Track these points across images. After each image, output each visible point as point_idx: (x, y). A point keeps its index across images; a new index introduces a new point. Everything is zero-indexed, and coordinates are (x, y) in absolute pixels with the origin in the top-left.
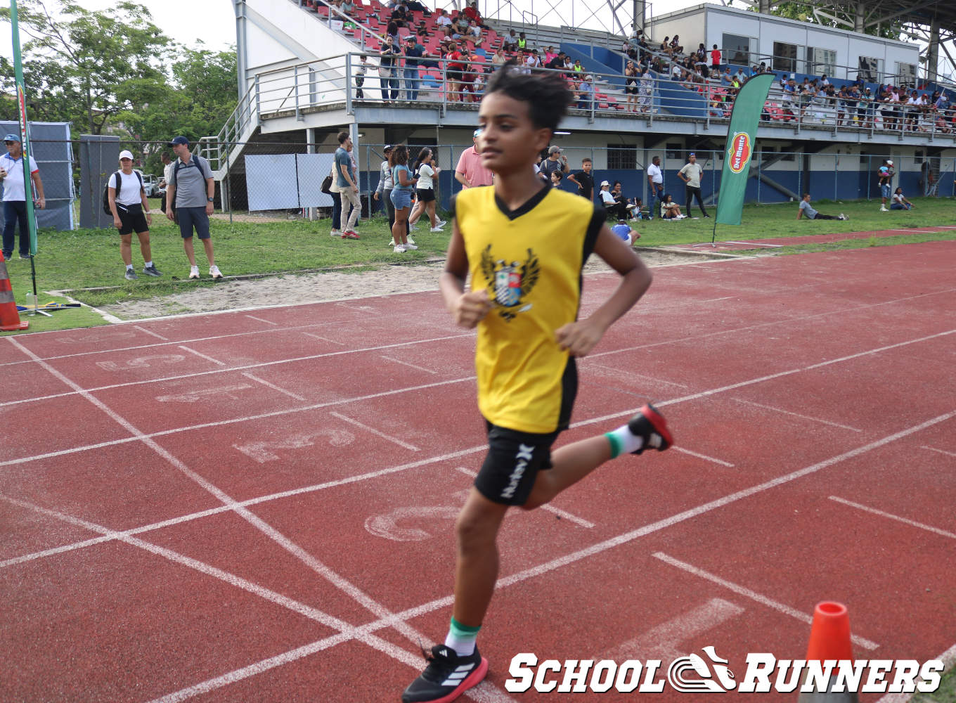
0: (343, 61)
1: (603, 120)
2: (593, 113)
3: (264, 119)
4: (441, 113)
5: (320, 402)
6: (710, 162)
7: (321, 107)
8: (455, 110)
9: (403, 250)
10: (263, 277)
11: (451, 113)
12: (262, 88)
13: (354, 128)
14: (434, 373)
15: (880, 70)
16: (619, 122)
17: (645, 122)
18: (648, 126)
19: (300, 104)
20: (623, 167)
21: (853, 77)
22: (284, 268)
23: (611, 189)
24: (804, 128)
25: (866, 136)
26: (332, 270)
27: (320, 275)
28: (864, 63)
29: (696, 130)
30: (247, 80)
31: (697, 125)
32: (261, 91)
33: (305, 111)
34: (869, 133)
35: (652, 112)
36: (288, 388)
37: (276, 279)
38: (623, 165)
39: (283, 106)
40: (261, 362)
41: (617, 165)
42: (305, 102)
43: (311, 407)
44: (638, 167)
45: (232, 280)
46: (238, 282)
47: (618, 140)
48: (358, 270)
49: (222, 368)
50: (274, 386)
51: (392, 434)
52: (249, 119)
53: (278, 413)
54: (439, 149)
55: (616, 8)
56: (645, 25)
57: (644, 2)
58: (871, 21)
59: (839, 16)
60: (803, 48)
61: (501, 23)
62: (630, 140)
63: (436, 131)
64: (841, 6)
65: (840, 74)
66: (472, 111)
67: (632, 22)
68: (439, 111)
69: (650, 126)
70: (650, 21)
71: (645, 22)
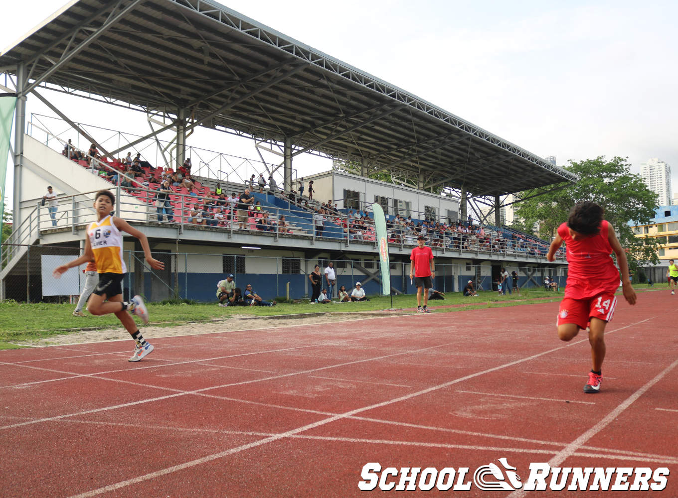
1: (283, 239)
2: (278, 235)
3: (43, 234)
4: (180, 231)
6: (345, 269)
8: (189, 230)
11: (186, 231)
15: (437, 213)
16: (294, 241)
17: (310, 241)
18: (311, 244)
20: (292, 273)
21: (423, 218)
24: (405, 246)
25: (440, 252)
28: (428, 210)
29: (341, 247)
30: (21, 209)
31: (341, 244)
32: (41, 213)
34: (442, 250)
38: (292, 271)
41: (288, 271)
42: (70, 222)
44: (302, 273)
47: (289, 254)
54: (178, 256)
55: (273, 172)
56: (292, 184)
57: (291, 169)
58: (427, 185)
59: (408, 182)
60: (391, 200)
61: (201, 179)
62: (296, 254)
63: (176, 243)
64: (409, 176)
65: (414, 216)
66: (200, 230)
67: (284, 182)
68: (178, 230)
69: (313, 244)
70: (295, 180)
71: (293, 181)
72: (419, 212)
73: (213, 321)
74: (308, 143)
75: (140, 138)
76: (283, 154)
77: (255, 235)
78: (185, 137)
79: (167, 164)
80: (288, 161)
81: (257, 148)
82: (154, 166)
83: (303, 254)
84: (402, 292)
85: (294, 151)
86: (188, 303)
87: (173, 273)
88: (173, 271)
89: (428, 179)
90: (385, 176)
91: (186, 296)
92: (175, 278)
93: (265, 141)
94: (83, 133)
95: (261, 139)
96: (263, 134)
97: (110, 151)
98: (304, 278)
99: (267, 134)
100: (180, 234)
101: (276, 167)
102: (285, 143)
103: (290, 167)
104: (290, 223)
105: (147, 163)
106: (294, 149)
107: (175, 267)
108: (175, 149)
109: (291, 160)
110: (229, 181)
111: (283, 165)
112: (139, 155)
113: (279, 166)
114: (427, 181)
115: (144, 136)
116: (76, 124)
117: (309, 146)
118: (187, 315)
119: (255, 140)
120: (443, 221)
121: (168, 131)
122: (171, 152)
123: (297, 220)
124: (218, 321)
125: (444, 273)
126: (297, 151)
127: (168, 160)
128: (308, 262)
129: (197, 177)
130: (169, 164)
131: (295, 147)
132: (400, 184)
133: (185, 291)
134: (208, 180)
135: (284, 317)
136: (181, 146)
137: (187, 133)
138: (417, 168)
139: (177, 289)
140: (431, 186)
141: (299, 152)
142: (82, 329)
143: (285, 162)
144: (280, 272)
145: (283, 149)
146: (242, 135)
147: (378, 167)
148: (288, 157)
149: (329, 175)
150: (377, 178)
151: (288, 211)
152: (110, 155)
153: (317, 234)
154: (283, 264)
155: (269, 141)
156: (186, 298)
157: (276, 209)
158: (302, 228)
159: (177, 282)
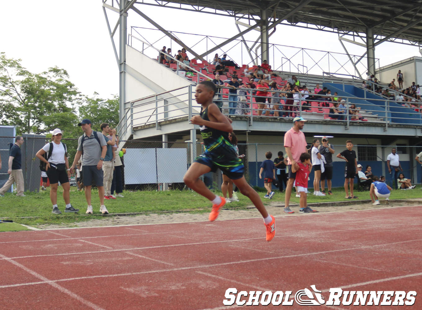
0: (186, 90)
1: (355, 127)
2: (348, 123)
3: (135, 130)
4: (250, 123)
5: (186, 266)
7: (172, 120)
8: (258, 121)
9: (230, 201)
10: (135, 214)
11: (256, 123)
12: (135, 110)
13: (193, 132)
14: (271, 252)
16: (366, 128)
17: (383, 128)
18: (385, 131)
19: (158, 119)
20: (369, 160)
22: (150, 210)
23: (363, 171)
26: (183, 212)
27: (174, 214)
29: (416, 133)
30: (125, 109)
31: (417, 129)
32: (134, 112)
33: (162, 123)
35: (387, 122)
36: (161, 260)
37: (144, 216)
38: (369, 158)
39: (149, 121)
40: (138, 247)
41: (364, 157)
42: (161, 118)
43: (180, 269)
44: (379, 160)
45: (115, 216)
46: (119, 217)
47: (364, 141)
48: (200, 212)
49: (110, 249)
50: (150, 259)
51: (248, 283)
52: (126, 132)
53: (155, 272)
54: (248, 147)
55: (357, 63)
56: (375, 73)
57: (374, 58)
61: (284, 73)
62: (372, 141)
63: (246, 134)
66: (269, 121)
67: (367, 71)
68: (248, 122)
69: (386, 131)
70: (378, 70)
71: (376, 71)
74: (391, 32)
75: (225, 40)
76: (365, 44)
78: (268, 36)
79: (253, 61)
80: (371, 51)
81: (340, 40)
82: (240, 65)
83: (379, 141)
85: (376, 41)
93: (347, 34)
94: (176, 40)
95: (342, 32)
96: (344, 27)
97: (199, 54)
98: (381, 164)
99: (350, 27)
100: (249, 126)
101: (359, 58)
102: (367, 34)
103: (372, 57)
104: (367, 112)
105: (232, 62)
106: (376, 39)
108: (260, 47)
109: (374, 50)
111: (366, 56)
112: (225, 56)
113: (362, 57)
115: (230, 38)
116: (169, 32)
117: (390, 35)
119: (338, 33)
121: (253, 30)
122: (256, 51)
123: (373, 108)
126: (379, 41)
127: (254, 57)
128: (385, 149)
129: (280, 72)
130: (255, 61)
131: (377, 37)
133: (256, 178)
134: (288, 74)
136: (265, 45)
137: (270, 31)
141: (381, 41)
142: (118, 215)
143: (368, 52)
145: (365, 39)
146: (323, 29)
148: (370, 46)
149: (411, 62)
151: (363, 99)
152: (200, 57)
154: (359, 151)
155: (351, 33)
156: (257, 186)
157: (347, 98)
158: (378, 116)
159: (248, 170)
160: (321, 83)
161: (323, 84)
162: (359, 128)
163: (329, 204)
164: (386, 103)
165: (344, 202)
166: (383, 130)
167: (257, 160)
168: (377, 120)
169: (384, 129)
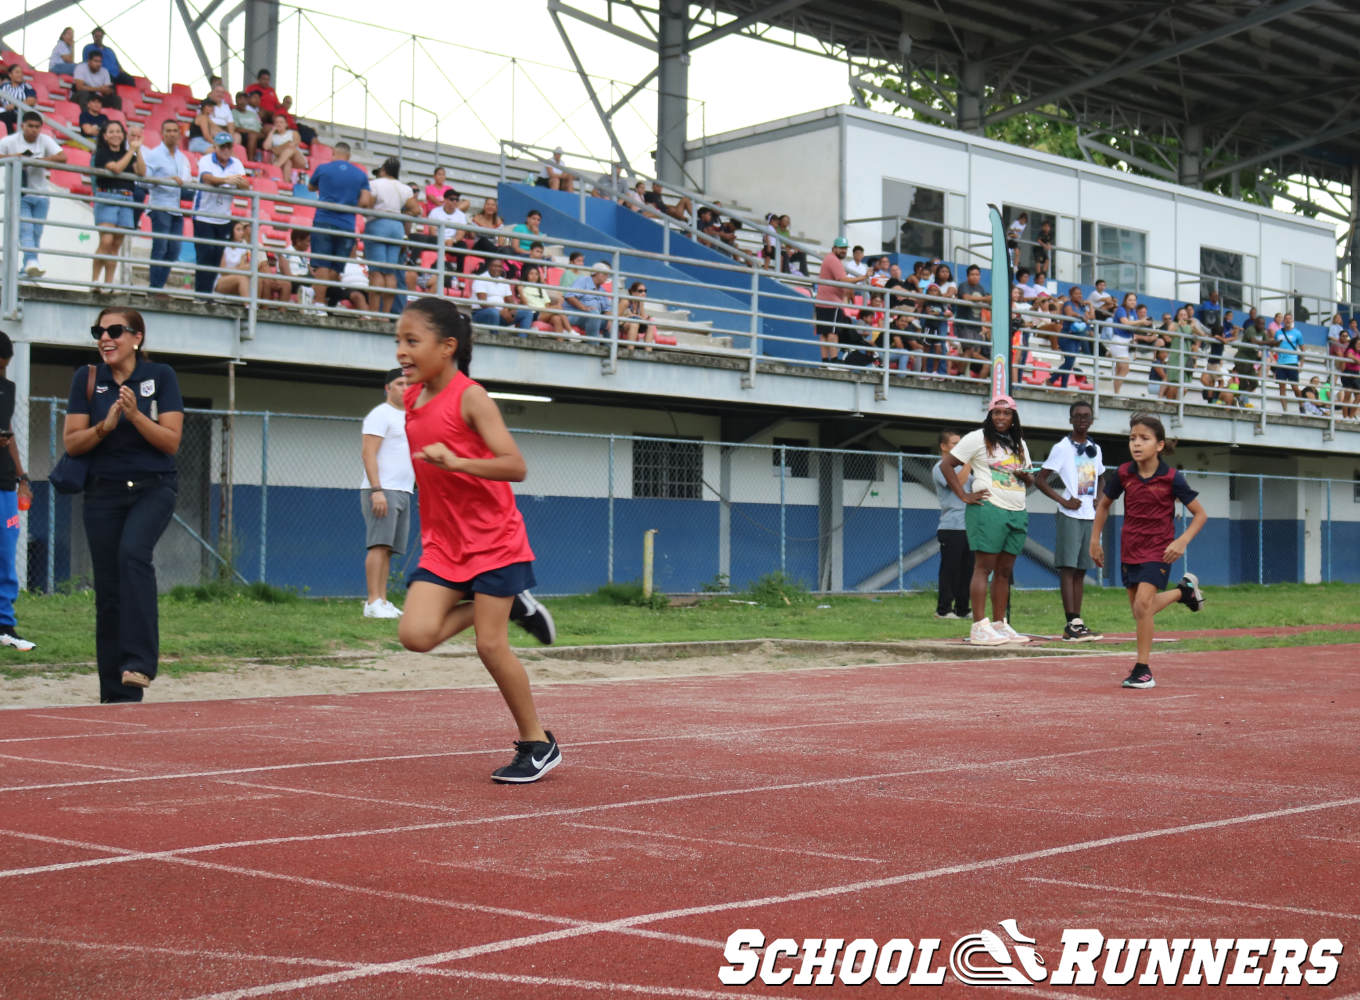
1: (637, 367)
2: (614, 350)
4: (243, 329)
6: (876, 486)
8: (276, 322)
11: (267, 330)
15: (1248, 277)
16: (675, 373)
17: (737, 376)
18: (745, 386)
20: (672, 494)
25: (1250, 427)
28: (1214, 262)
29: (856, 402)
31: (859, 387)
34: (1256, 422)
38: (672, 488)
41: (655, 486)
44: (709, 496)
47: (660, 423)
54: (233, 423)
55: (615, 108)
56: (687, 154)
57: (685, 97)
58: (1219, 167)
59: (1142, 152)
60: (1070, 222)
61: (337, 131)
62: (687, 422)
63: (226, 373)
64: (1144, 129)
65: (1159, 286)
67: (655, 148)
68: (238, 323)
69: (750, 387)
70: (700, 144)
71: (688, 147)
72: (1177, 272)
73: (336, 660)
76: (655, 39)
77: (527, 349)
80: (674, 66)
81: (554, 13)
83: (713, 422)
84: (1096, 578)
86: (265, 595)
87: (217, 485)
88: (215, 478)
89: (1222, 142)
90: (1055, 126)
91: (263, 571)
92: (223, 505)
98: (717, 514)
100: (242, 339)
103: (678, 92)
104: (669, 307)
106: (696, 21)
107: (224, 464)
108: (241, 18)
109: (686, 66)
110: (440, 141)
111: (655, 83)
113: (637, 89)
114: (1215, 150)
117: (755, 9)
118: (243, 637)
120: (1270, 309)
123: (695, 295)
124: (354, 659)
125: (1263, 509)
128: (734, 458)
129: (323, 125)
131: (699, 14)
132: (1111, 162)
133: (259, 551)
134: (361, 138)
135: (604, 655)
136: (263, 5)
138: (1176, 99)
139: (230, 547)
140: (1233, 169)
141: (716, 33)
143: (661, 71)
144: (624, 489)
145: (654, 20)
147: (1022, 94)
148: (673, 50)
149: (828, 121)
150: (1021, 140)
151: (662, 260)
153: (768, 348)
154: (637, 459)
157: (613, 253)
158: (713, 326)
159: (230, 517)
160: (494, 182)
161: (500, 187)
162: (650, 369)
163: (618, 651)
164: (755, 281)
165: (666, 647)
166: (738, 382)
167: (264, 477)
168: (709, 344)
169: (743, 380)
